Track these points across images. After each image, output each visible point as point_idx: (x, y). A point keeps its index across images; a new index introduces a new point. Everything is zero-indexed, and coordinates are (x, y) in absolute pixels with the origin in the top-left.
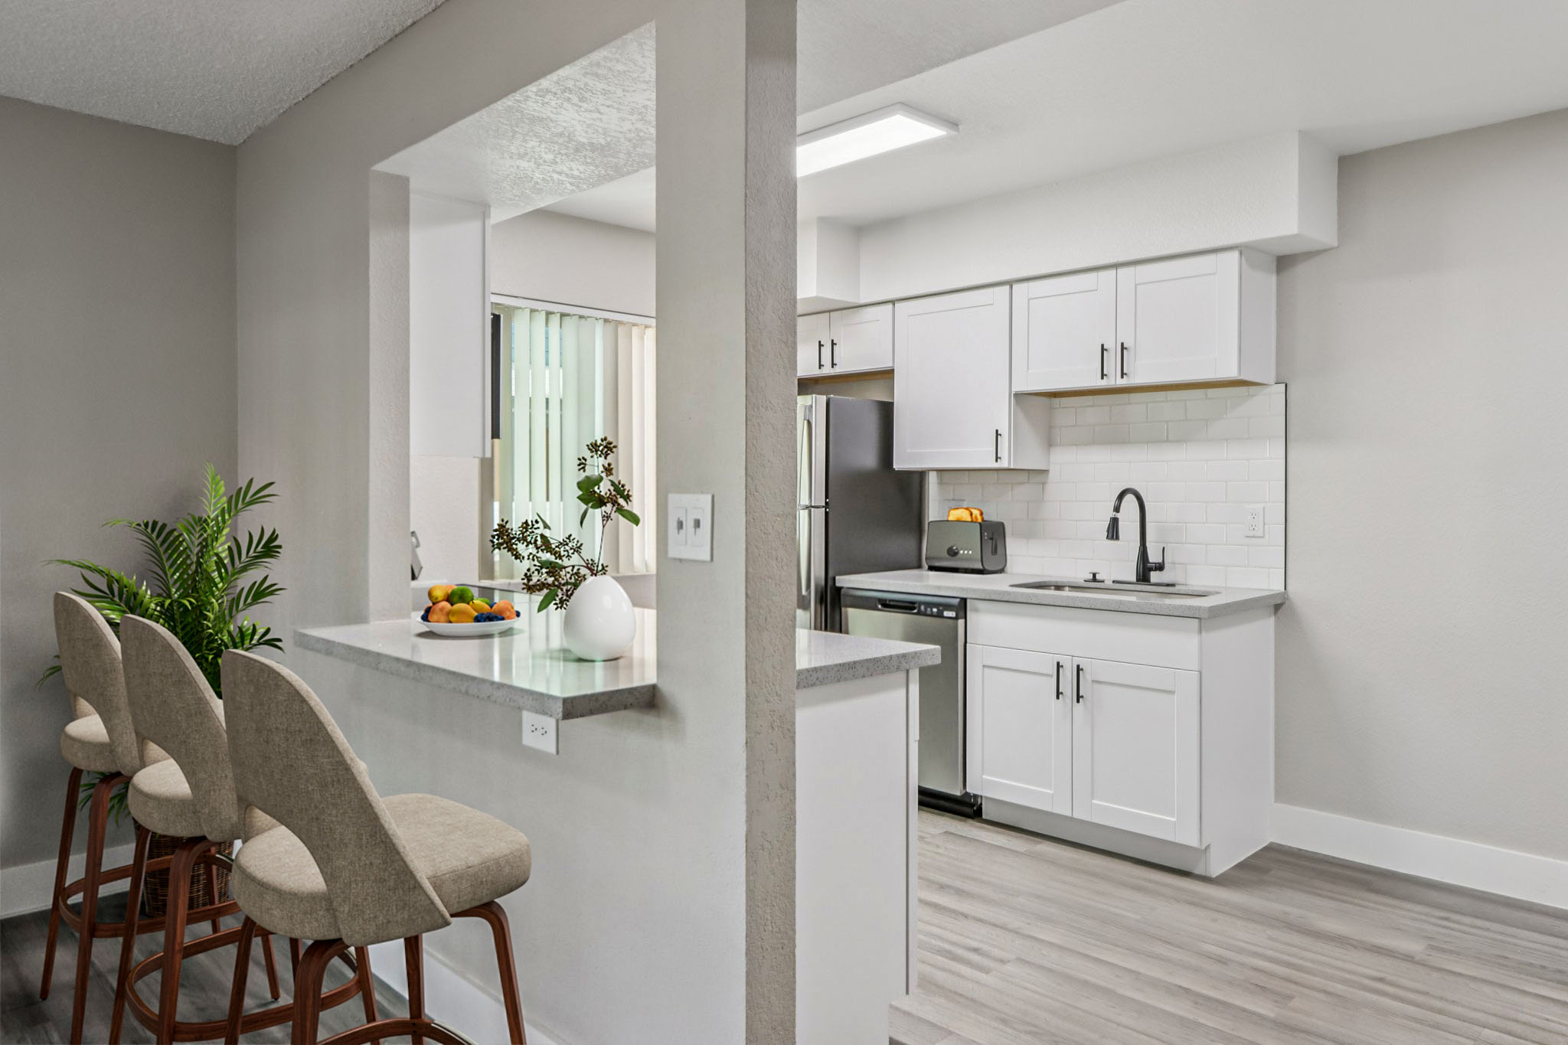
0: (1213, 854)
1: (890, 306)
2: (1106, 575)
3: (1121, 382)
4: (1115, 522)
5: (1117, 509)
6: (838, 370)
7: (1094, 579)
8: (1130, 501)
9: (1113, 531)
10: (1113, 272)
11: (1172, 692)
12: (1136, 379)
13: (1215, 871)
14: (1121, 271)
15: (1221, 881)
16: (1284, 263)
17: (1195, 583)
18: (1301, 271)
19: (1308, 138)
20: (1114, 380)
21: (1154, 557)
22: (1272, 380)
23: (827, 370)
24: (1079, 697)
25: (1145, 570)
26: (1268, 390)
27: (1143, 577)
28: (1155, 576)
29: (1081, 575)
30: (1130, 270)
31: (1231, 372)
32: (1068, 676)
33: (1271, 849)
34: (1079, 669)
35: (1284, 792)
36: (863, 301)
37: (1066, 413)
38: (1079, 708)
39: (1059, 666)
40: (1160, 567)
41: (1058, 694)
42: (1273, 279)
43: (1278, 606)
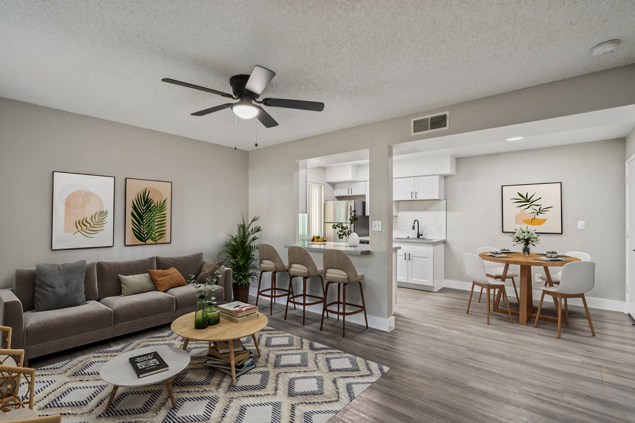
0: (435, 288)
1: (365, 182)
2: (411, 237)
3: (415, 199)
4: (414, 226)
5: (414, 224)
6: (353, 194)
7: (408, 238)
8: (416, 222)
9: (414, 228)
10: (414, 178)
11: (428, 258)
12: (418, 198)
13: (436, 291)
14: (415, 178)
15: (437, 292)
16: (446, 177)
17: (428, 238)
18: (449, 179)
19: (452, 156)
20: (414, 198)
21: (420, 233)
22: (443, 199)
23: (350, 194)
24: (409, 260)
25: (419, 235)
26: (442, 201)
27: (418, 237)
28: (420, 237)
29: (406, 237)
30: (417, 178)
31: (437, 198)
32: (407, 255)
33: (444, 288)
34: (409, 254)
35: (446, 277)
36: (359, 180)
37: (402, 205)
38: (409, 261)
39: (405, 254)
40: (422, 235)
41: (405, 259)
42: (443, 180)
43: (445, 242)
